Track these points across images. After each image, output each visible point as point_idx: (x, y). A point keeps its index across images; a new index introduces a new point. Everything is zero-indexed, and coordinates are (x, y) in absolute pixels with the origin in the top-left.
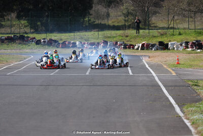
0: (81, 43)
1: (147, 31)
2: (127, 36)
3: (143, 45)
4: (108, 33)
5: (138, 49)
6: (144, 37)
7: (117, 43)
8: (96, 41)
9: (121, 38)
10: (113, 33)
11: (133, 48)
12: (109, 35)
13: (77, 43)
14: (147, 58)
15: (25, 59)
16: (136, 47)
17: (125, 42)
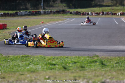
0: (91, 13)
1: (122, 7)
2: (113, 9)
3: (121, 13)
4: (104, 8)
5: (118, 15)
6: (121, 10)
7: (108, 13)
8: (98, 12)
9: (110, 10)
10: (106, 8)
11: (116, 15)
12: (104, 9)
13: (90, 13)
14: (124, 19)
15: (65, 20)
16: (117, 14)
17: (113, 12)
